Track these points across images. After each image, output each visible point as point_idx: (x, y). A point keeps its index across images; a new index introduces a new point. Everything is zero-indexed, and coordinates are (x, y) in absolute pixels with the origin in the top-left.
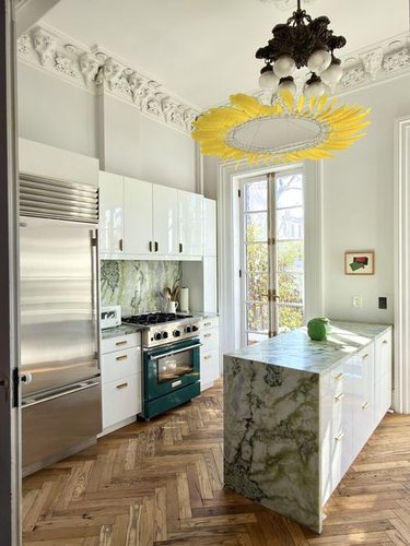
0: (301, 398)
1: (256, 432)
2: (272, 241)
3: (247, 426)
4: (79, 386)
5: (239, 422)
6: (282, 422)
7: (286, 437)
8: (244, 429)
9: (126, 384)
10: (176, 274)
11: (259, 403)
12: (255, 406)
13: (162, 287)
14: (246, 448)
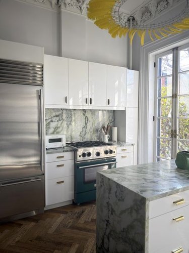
0: (134, 214)
1: (110, 232)
2: (175, 96)
3: (107, 225)
4: (30, 180)
5: (103, 221)
6: (124, 229)
7: (126, 242)
8: (105, 226)
9: (63, 182)
10: (111, 118)
11: (113, 211)
12: (110, 212)
13: (101, 126)
14: (106, 240)
